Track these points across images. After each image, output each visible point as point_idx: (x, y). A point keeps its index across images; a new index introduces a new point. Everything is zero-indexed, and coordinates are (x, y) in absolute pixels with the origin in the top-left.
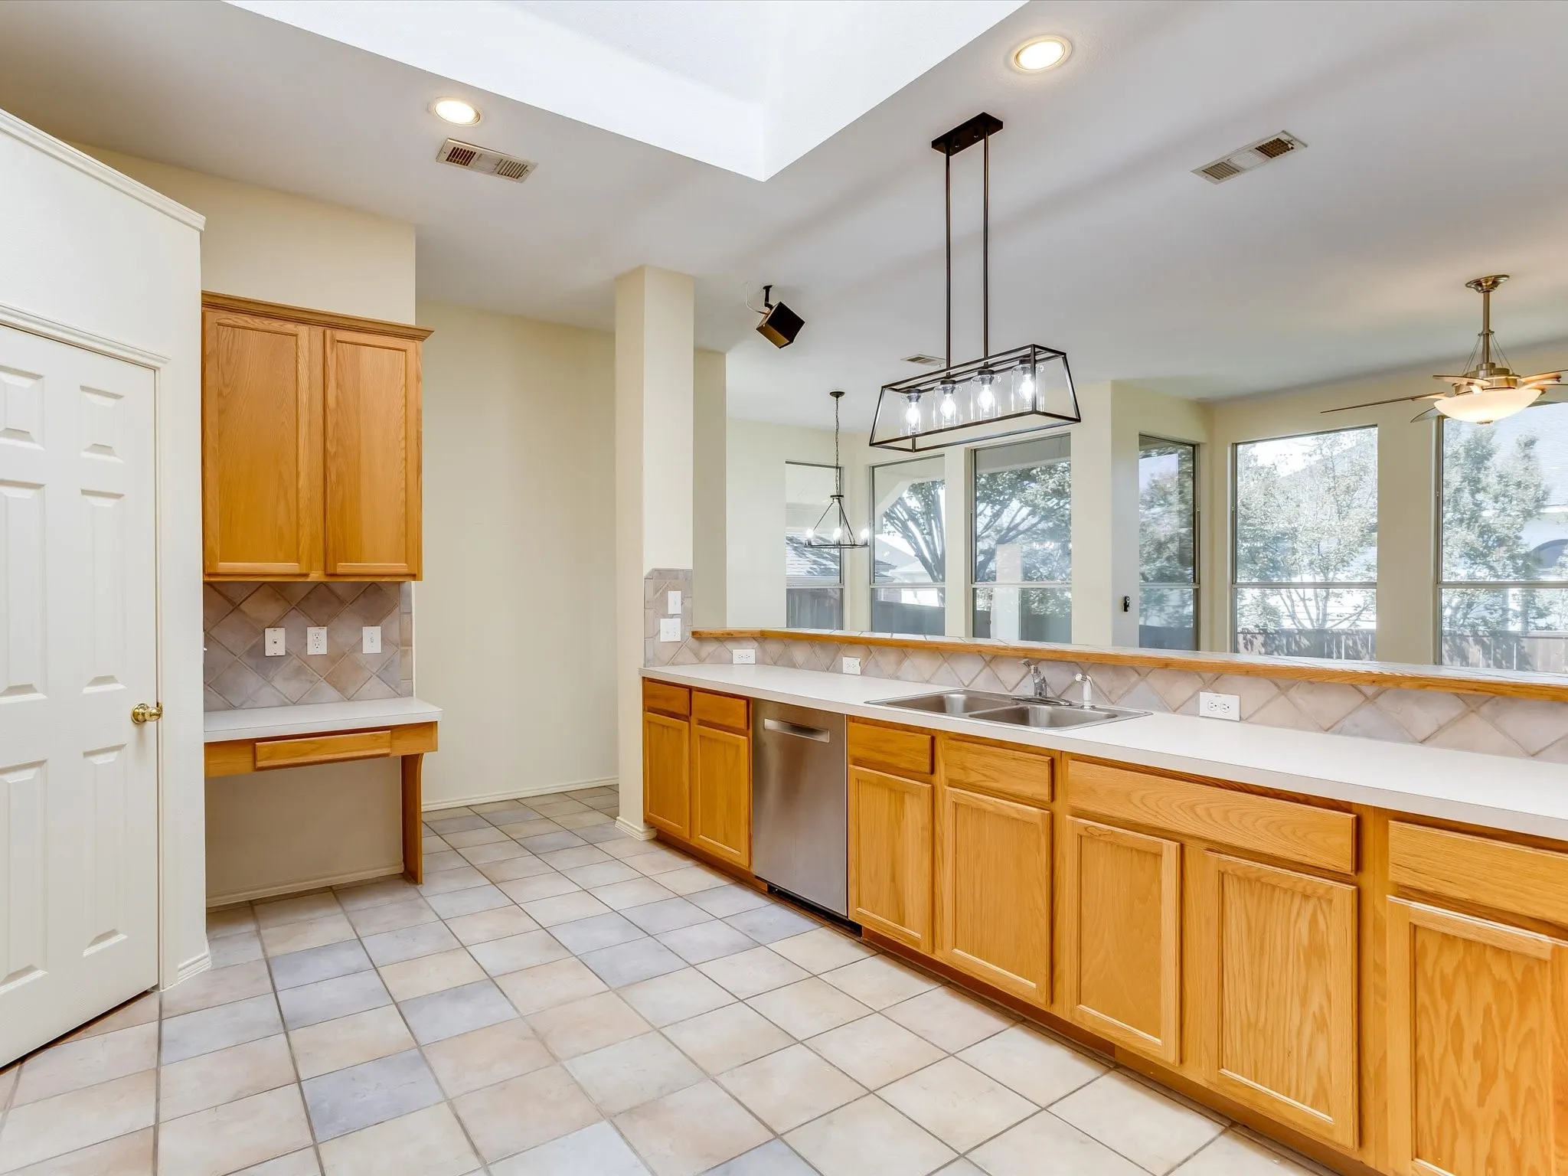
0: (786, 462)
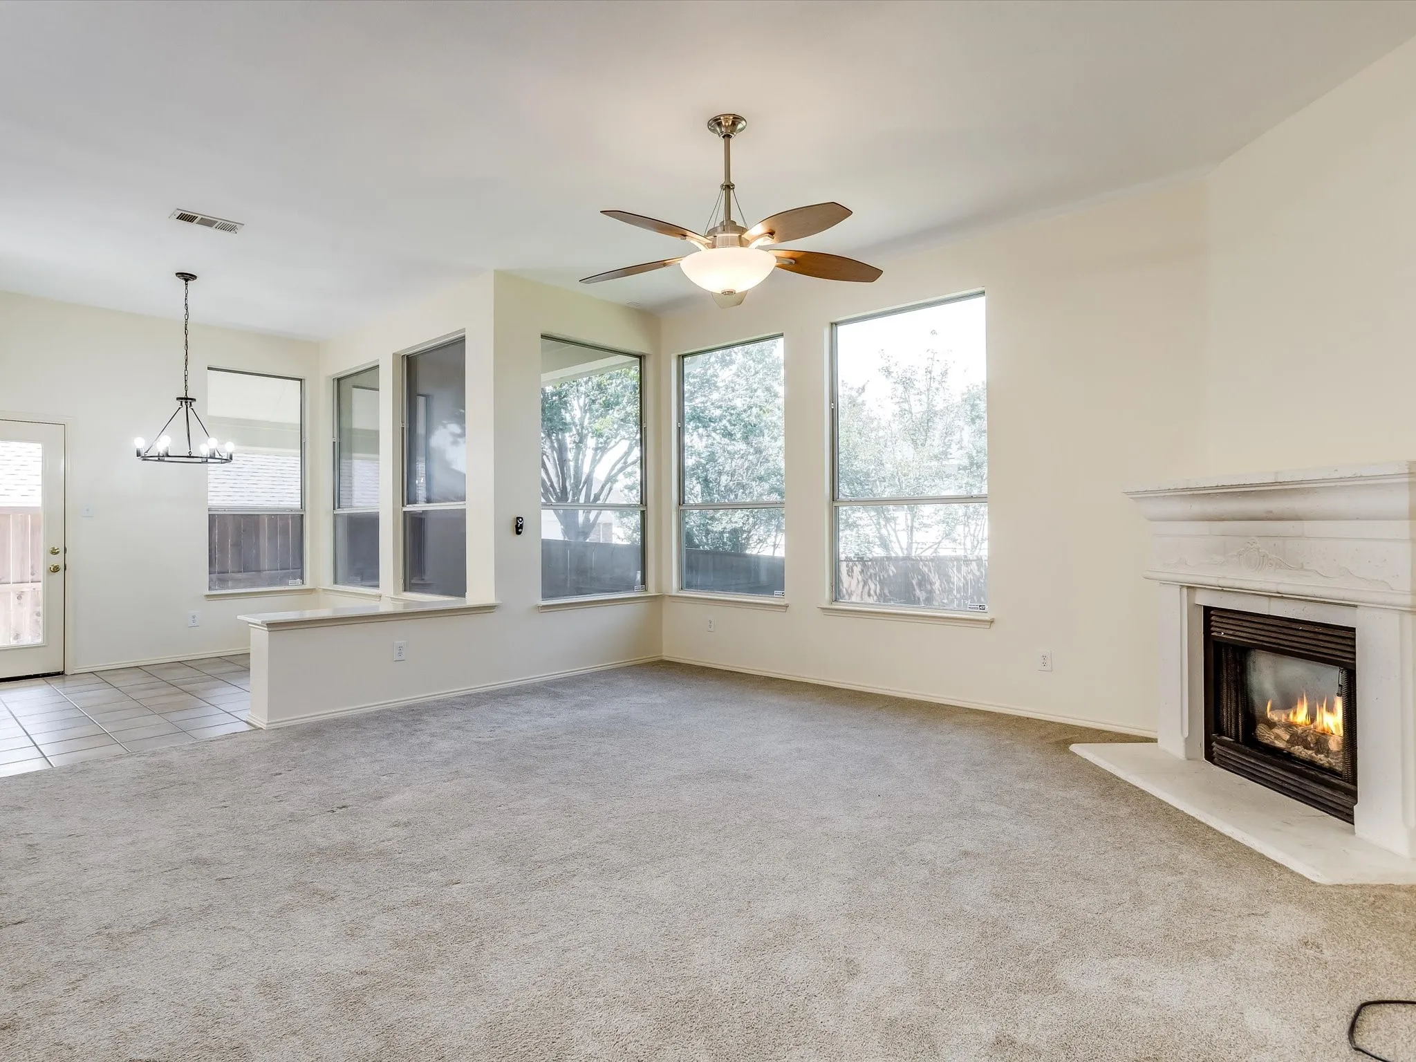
0: (209, 368)
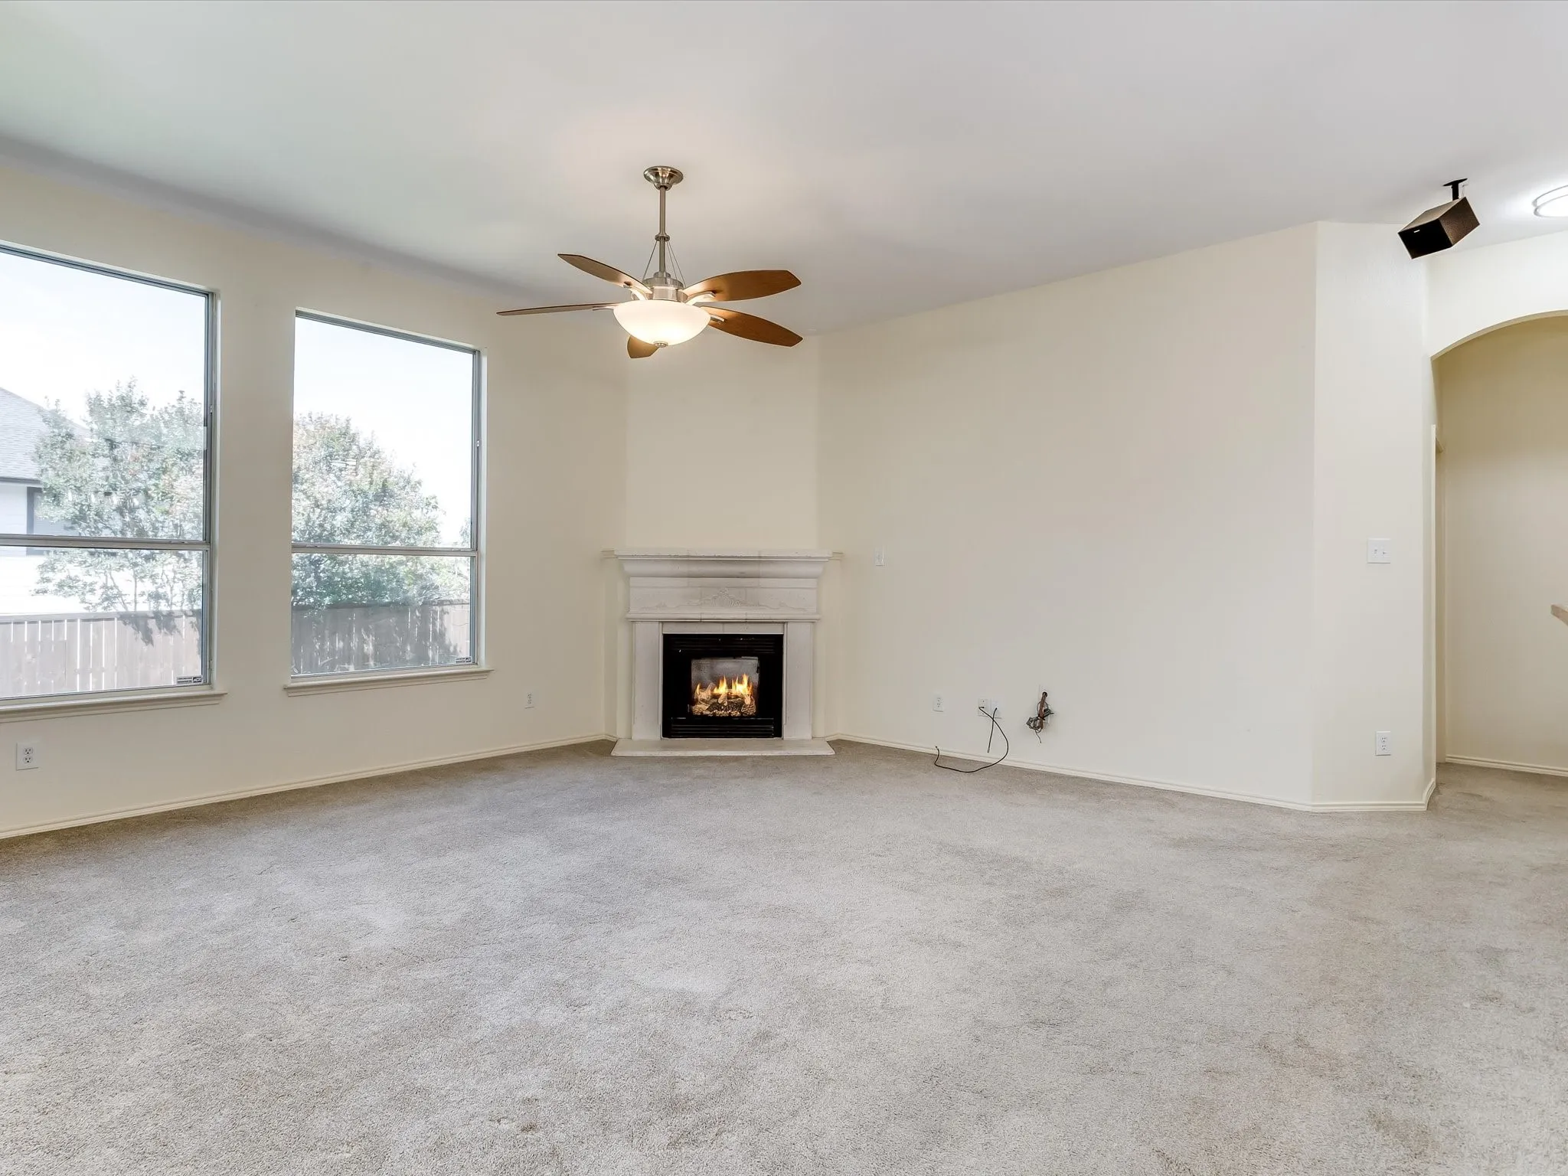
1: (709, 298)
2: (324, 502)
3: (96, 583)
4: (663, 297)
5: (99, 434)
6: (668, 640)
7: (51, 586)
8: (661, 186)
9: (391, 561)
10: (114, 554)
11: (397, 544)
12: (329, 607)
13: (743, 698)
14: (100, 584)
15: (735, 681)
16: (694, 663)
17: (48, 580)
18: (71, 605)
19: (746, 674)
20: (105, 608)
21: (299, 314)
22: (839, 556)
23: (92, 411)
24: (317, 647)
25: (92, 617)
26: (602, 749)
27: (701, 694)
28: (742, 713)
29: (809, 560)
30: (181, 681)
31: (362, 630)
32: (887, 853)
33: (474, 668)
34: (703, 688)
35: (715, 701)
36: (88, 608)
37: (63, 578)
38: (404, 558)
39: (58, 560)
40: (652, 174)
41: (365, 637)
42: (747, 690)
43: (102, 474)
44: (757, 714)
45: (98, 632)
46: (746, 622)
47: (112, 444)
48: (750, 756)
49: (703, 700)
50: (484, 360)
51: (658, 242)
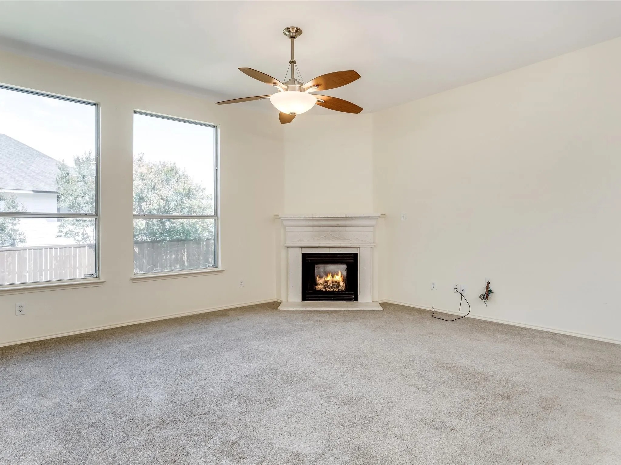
1: (315, 89)
2: (165, 198)
3: (79, 232)
4: (294, 89)
5: (79, 172)
6: (304, 255)
7: (63, 234)
8: (292, 37)
9: (193, 222)
10: (85, 221)
11: (195, 214)
12: (169, 241)
13: (339, 283)
14: (81, 233)
15: (335, 274)
16: (316, 266)
17: (62, 232)
18: (71, 241)
19: (340, 271)
20: (83, 242)
21: (135, 112)
22: (384, 216)
23: (76, 164)
24: (164, 258)
25: (78, 246)
26: (274, 306)
27: (320, 281)
28: (339, 290)
29: (369, 218)
30: (86, 276)
31: (182, 251)
32: (410, 366)
33: (216, 269)
34: (321, 277)
35: (326, 284)
36: (77, 242)
37: (67, 231)
38: (198, 220)
39: (65, 223)
40: (287, 31)
41: (183, 253)
42: (340, 279)
43: (80, 189)
44: (346, 290)
45: (80, 252)
46: (340, 247)
47: (84, 177)
48: (342, 311)
49: (321, 284)
50: (219, 130)
51: (291, 64)
